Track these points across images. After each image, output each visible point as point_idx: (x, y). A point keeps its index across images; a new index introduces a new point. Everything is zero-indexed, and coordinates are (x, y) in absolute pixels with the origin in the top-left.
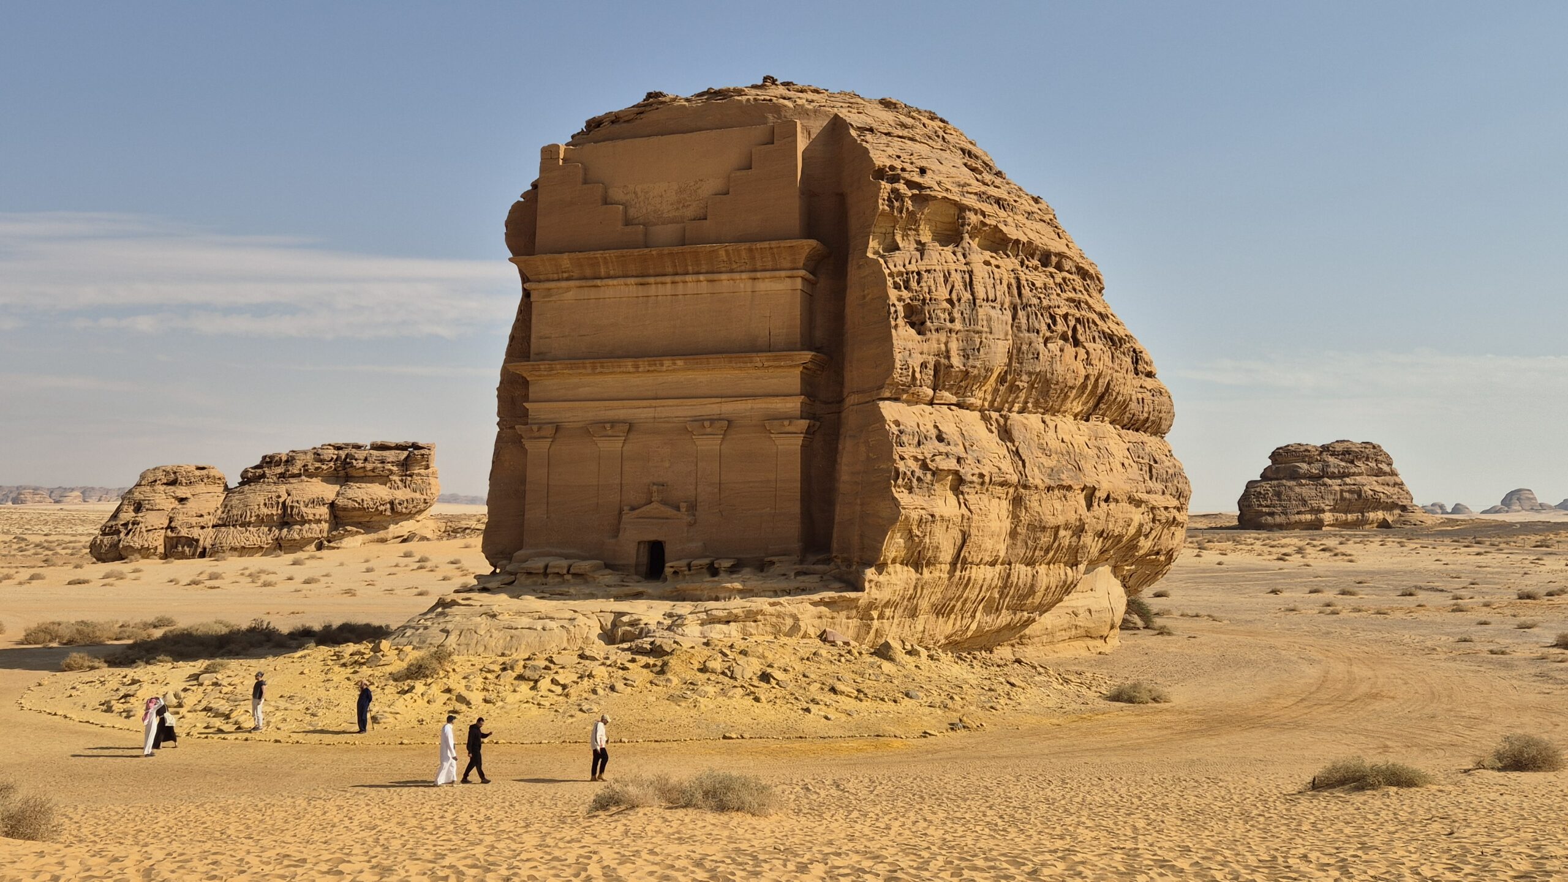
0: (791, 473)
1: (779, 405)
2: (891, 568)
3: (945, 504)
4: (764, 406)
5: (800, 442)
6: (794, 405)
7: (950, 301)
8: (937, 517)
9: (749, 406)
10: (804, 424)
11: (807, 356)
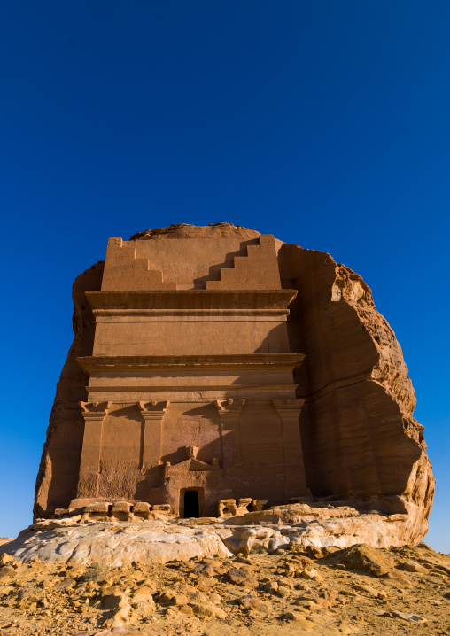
0: (294, 437)
1: (280, 391)
4: (269, 391)
5: (298, 415)
6: (291, 390)
9: (259, 391)
10: (302, 402)
11: (301, 357)
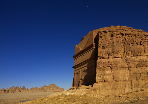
2: (98, 83)
3: (108, 72)
7: (109, 44)
8: (105, 74)
